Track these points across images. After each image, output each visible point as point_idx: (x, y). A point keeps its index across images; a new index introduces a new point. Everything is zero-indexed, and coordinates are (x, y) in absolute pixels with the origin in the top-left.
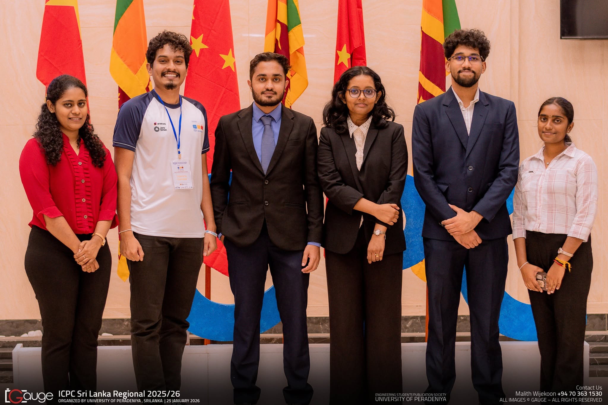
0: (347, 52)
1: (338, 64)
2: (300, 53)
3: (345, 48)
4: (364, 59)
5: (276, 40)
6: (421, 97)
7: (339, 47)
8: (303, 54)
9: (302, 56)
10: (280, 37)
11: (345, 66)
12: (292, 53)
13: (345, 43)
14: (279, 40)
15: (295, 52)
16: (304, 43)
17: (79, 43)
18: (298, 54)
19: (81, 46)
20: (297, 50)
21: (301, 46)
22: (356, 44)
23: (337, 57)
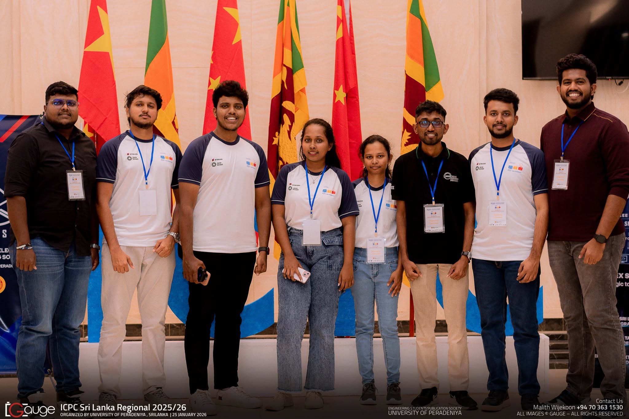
0: (344, 92)
1: (336, 101)
2: (302, 92)
3: (341, 88)
4: (357, 97)
5: (283, 82)
6: (405, 130)
7: (336, 88)
8: (305, 93)
9: (304, 94)
10: (286, 79)
11: (342, 103)
12: (296, 92)
13: (342, 84)
14: (285, 81)
15: (298, 92)
16: (306, 84)
17: (113, 83)
18: (301, 93)
19: (115, 86)
20: (300, 90)
21: (304, 87)
22: (351, 85)
23: (335, 96)
